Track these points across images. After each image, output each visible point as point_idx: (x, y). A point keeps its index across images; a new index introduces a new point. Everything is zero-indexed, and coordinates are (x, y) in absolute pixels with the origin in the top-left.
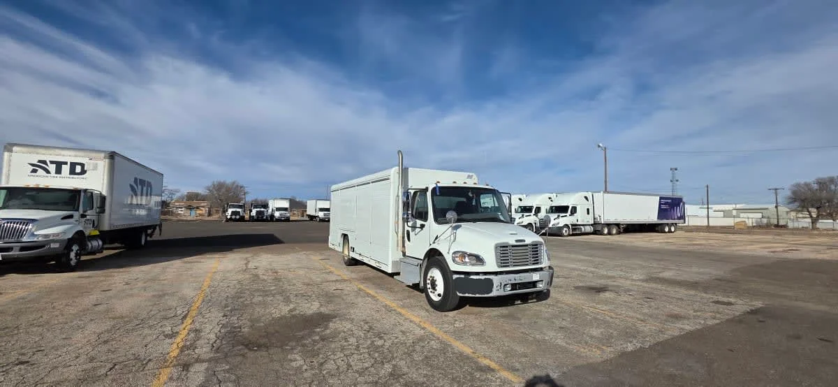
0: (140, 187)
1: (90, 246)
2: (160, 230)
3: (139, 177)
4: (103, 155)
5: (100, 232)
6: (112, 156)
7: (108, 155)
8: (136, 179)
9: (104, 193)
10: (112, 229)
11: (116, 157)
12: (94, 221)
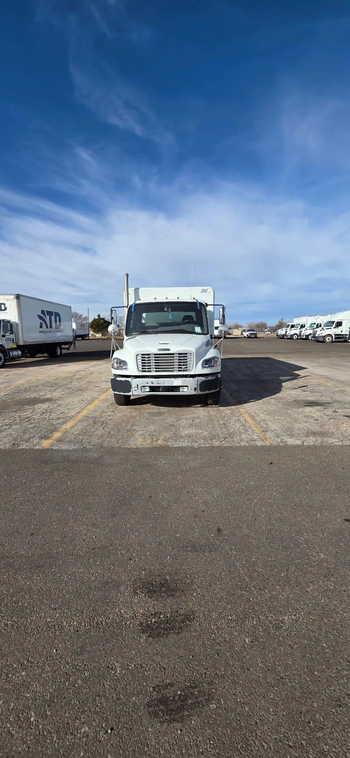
0: (48, 317)
1: (11, 354)
2: (74, 345)
3: (46, 309)
4: (12, 297)
5: (17, 345)
6: (18, 297)
7: (15, 297)
8: (43, 312)
9: (17, 322)
10: (26, 344)
11: (20, 297)
12: (13, 339)
